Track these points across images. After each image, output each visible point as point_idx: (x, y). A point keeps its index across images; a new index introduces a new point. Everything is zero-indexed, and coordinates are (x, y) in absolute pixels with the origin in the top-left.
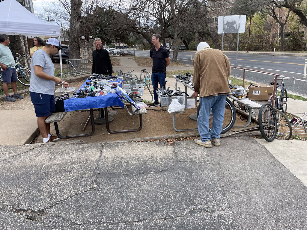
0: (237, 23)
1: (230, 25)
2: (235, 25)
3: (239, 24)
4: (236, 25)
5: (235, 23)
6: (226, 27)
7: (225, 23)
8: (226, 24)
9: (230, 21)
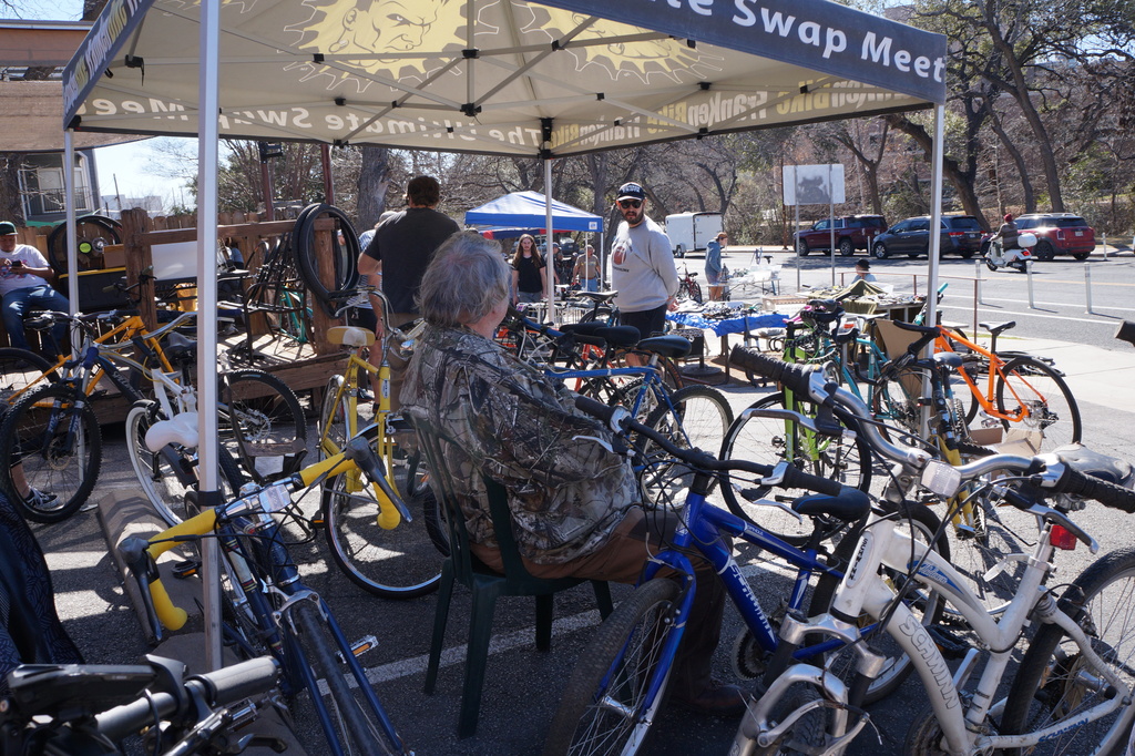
0: (826, 182)
1: (811, 185)
2: (821, 187)
3: (831, 185)
4: (825, 187)
5: (819, 181)
6: (802, 190)
7: (800, 180)
8: (802, 185)
9: (810, 177)
